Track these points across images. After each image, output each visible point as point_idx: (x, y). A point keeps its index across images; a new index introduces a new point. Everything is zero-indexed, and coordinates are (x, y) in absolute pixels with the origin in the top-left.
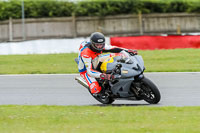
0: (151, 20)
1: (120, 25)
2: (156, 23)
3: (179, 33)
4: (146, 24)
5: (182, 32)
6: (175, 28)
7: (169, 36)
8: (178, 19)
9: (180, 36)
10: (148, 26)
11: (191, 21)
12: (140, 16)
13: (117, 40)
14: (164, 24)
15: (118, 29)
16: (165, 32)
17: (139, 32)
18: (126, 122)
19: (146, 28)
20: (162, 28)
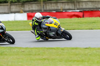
0: (47, 4)
1: (32, 7)
2: (50, 6)
3: (61, 11)
4: (45, 6)
5: (63, 10)
6: (59, 8)
7: (56, 12)
8: (61, 4)
9: (62, 12)
10: (46, 7)
13: (30, 14)
14: (54, 6)
15: (31, 9)
16: (54, 10)
17: (41, 10)
18: (35, 55)
19: (45, 8)
20: (53, 8)
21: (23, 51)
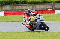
0: (16, 6)
1: (7, 8)
2: (18, 7)
3: (25, 10)
4: (15, 7)
5: (26, 10)
6: (23, 8)
7: (22, 11)
8: (24, 6)
10: (15, 8)
11: (28, 6)
12: (13, 5)
14: (20, 8)
15: (6, 9)
16: (20, 10)
17: (12, 10)
19: (15, 9)
20: (19, 9)
21: (2, 34)
